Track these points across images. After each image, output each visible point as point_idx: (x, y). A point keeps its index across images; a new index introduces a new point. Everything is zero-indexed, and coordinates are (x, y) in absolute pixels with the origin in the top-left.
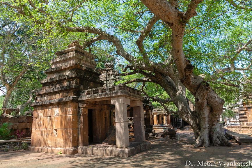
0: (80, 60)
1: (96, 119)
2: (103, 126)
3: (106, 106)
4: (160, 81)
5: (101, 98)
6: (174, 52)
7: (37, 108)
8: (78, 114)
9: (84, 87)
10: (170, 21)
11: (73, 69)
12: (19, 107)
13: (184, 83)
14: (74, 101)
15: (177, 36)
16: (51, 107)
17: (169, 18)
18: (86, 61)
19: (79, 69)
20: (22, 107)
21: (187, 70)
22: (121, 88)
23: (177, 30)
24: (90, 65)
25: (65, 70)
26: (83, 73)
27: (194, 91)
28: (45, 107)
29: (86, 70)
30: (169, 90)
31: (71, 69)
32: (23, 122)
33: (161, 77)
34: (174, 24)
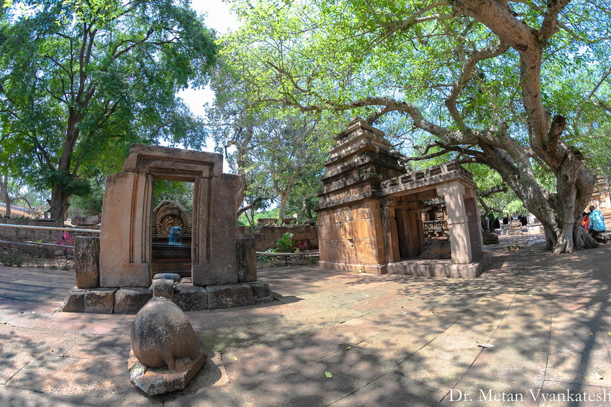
0: (369, 139)
1: (403, 223)
2: (415, 234)
3: (415, 203)
4: (491, 158)
5: (418, 188)
6: (529, 99)
7: (322, 213)
8: (381, 216)
9: (383, 177)
10: (523, 42)
11: (364, 153)
12: (295, 216)
13: (548, 150)
14: (374, 197)
15: (533, 68)
16: (339, 210)
17: (520, 38)
18: (377, 140)
19: (371, 152)
20: (298, 215)
21: (557, 124)
22: (451, 167)
23: (534, 58)
24: (382, 145)
25: (350, 156)
26: (377, 157)
27: (557, 166)
28: (331, 211)
29: (380, 153)
30: (505, 171)
31: (360, 152)
32: (302, 232)
33: (491, 152)
34: (529, 46)
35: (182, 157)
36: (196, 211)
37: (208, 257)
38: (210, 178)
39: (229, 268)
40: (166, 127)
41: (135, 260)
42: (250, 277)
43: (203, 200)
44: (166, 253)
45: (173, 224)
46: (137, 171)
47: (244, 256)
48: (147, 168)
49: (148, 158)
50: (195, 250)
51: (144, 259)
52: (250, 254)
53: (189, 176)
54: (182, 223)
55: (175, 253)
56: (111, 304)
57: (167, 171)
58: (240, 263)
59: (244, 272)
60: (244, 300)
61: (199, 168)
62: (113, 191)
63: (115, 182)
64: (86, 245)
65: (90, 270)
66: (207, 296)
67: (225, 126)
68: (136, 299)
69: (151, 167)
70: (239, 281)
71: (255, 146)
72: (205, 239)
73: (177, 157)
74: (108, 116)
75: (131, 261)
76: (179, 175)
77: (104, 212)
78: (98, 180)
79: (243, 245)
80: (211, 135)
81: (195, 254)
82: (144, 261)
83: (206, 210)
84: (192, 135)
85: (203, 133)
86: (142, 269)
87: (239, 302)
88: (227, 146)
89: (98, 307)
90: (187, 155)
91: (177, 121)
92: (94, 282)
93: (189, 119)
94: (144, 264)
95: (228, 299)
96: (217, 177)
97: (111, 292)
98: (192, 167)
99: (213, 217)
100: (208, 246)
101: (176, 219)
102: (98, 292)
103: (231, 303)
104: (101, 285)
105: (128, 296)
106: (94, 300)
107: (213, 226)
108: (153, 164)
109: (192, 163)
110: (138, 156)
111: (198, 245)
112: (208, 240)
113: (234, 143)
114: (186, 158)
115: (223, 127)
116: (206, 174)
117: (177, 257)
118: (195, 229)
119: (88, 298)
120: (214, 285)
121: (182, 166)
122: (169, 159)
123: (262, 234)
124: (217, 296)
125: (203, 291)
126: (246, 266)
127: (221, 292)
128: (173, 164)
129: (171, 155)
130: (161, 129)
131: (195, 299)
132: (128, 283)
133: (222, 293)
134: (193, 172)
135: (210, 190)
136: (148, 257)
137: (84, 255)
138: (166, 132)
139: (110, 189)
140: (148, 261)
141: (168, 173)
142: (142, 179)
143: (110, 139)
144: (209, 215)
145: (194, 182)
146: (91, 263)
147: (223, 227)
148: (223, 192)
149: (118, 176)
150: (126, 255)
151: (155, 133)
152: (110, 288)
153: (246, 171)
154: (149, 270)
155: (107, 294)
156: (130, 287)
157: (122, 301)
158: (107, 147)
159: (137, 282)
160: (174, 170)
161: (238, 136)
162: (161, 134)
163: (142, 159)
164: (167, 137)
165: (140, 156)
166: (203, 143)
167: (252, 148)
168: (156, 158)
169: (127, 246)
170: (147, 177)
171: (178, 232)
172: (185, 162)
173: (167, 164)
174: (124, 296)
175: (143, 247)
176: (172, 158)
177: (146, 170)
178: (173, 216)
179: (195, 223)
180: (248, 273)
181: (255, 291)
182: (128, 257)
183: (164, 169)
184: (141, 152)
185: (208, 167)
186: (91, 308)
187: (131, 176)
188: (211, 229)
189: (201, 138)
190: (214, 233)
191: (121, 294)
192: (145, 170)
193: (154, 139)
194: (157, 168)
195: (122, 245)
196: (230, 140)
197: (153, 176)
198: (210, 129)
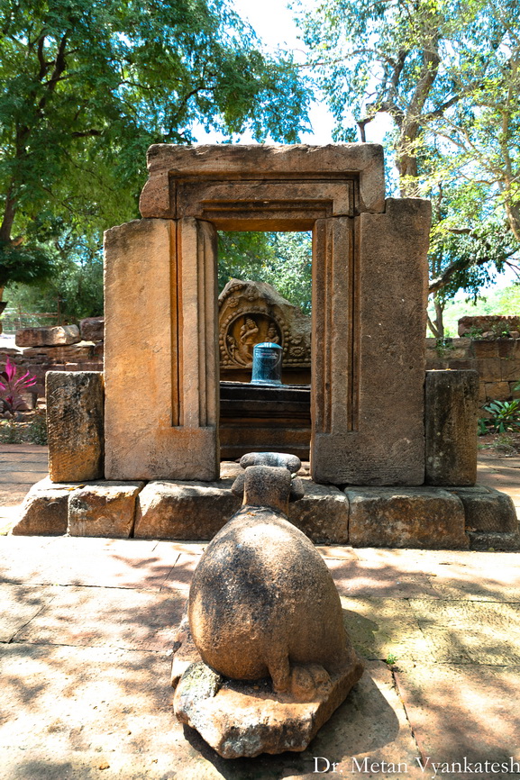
35: (278, 168)
36: (321, 303)
37: (352, 415)
38: (352, 216)
39: (403, 447)
40: (201, 94)
41: (184, 419)
42: (457, 473)
43: (338, 275)
44: (248, 403)
45: (257, 338)
46: (173, 216)
47: (444, 417)
48: (196, 206)
49: (193, 179)
50: (321, 399)
51: (203, 417)
52: (461, 412)
53: (300, 216)
54: (279, 333)
55: (270, 405)
56: (129, 517)
57: (245, 208)
58: (432, 434)
59: (443, 460)
60: (440, 534)
61: (324, 191)
62: (123, 268)
63: (125, 246)
64: (72, 389)
65: (84, 443)
66: (349, 512)
67: (356, 59)
68: (186, 506)
69: (204, 203)
70: (429, 482)
71: (447, 105)
72: (345, 373)
73: (263, 168)
74: (52, 84)
75: (176, 422)
76: (276, 216)
77: (110, 316)
78: (62, 244)
79: (442, 390)
80: (319, 94)
81: (322, 407)
82: (204, 423)
83: (346, 300)
84: (272, 106)
85: (300, 94)
86: (200, 441)
87: (427, 537)
88: (367, 121)
89: (99, 523)
90: (290, 158)
91: (228, 70)
92: (90, 470)
93: (257, 58)
94: (205, 430)
95: (400, 525)
96: (372, 211)
97: (129, 490)
98: (305, 190)
99: (365, 317)
100: (352, 389)
101: (264, 326)
102: (100, 491)
103: (406, 535)
104: (107, 474)
105: (168, 501)
106: (90, 509)
107: (366, 340)
108: (209, 194)
109: (304, 181)
110: (171, 177)
111: (328, 386)
112: (352, 375)
113: (384, 108)
114: (287, 169)
115: (350, 64)
116: (342, 205)
117: (272, 414)
118: (321, 347)
119: (75, 504)
120: (363, 485)
121: (280, 192)
122: (245, 176)
123: (472, 360)
124: (373, 515)
125: (341, 498)
126: (450, 445)
127: (384, 505)
128: (258, 190)
129: (250, 166)
130: (192, 101)
131: (320, 517)
132: (167, 471)
133: (384, 508)
134: (307, 206)
135: (354, 247)
136: (212, 414)
137: (67, 410)
138: (205, 106)
139: (116, 264)
140: (213, 421)
141: (247, 212)
142: (189, 234)
143: (74, 143)
144: (354, 313)
145: (311, 228)
146: (84, 428)
147: (390, 342)
148: (390, 249)
149: (131, 231)
150: (163, 409)
151: (178, 116)
152: (127, 481)
153: (423, 188)
154: (216, 441)
155: (122, 495)
156: (174, 478)
157: (151, 511)
158: (71, 165)
159: (189, 470)
160: (259, 203)
161: (396, 83)
162: (194, 115)
163: (182, 185)
164: (211, 121)
165: (174, 178)
166: (302, 123)
167: (439, 112)
168: (215, 178)
169: (166, 389)
170: (198, 227)
171: (274, 356)
172: (287, 181)
173: (244, 191)
174: (158, 500)
175: (202, 390)
176: (252, 174)
177: (195, 209)
178: (256, 318)
179: (321, 332)
180: (453, 461)
181: (470, 510)
182: (169, 414)
183: (237, 204)
184: (175, 165)
185: (344, 186)
186: (83, 526)
187: (162, 231)
188: (360, 348)
189: (297, 110)
190: (367, 357)
191: (151, 496)
192: (193, 210)
193: (180, 131)
194: (219, 204)
195: (155, 387)
196: (373, 99)
197: (212, 223)
198: (315, 76)
